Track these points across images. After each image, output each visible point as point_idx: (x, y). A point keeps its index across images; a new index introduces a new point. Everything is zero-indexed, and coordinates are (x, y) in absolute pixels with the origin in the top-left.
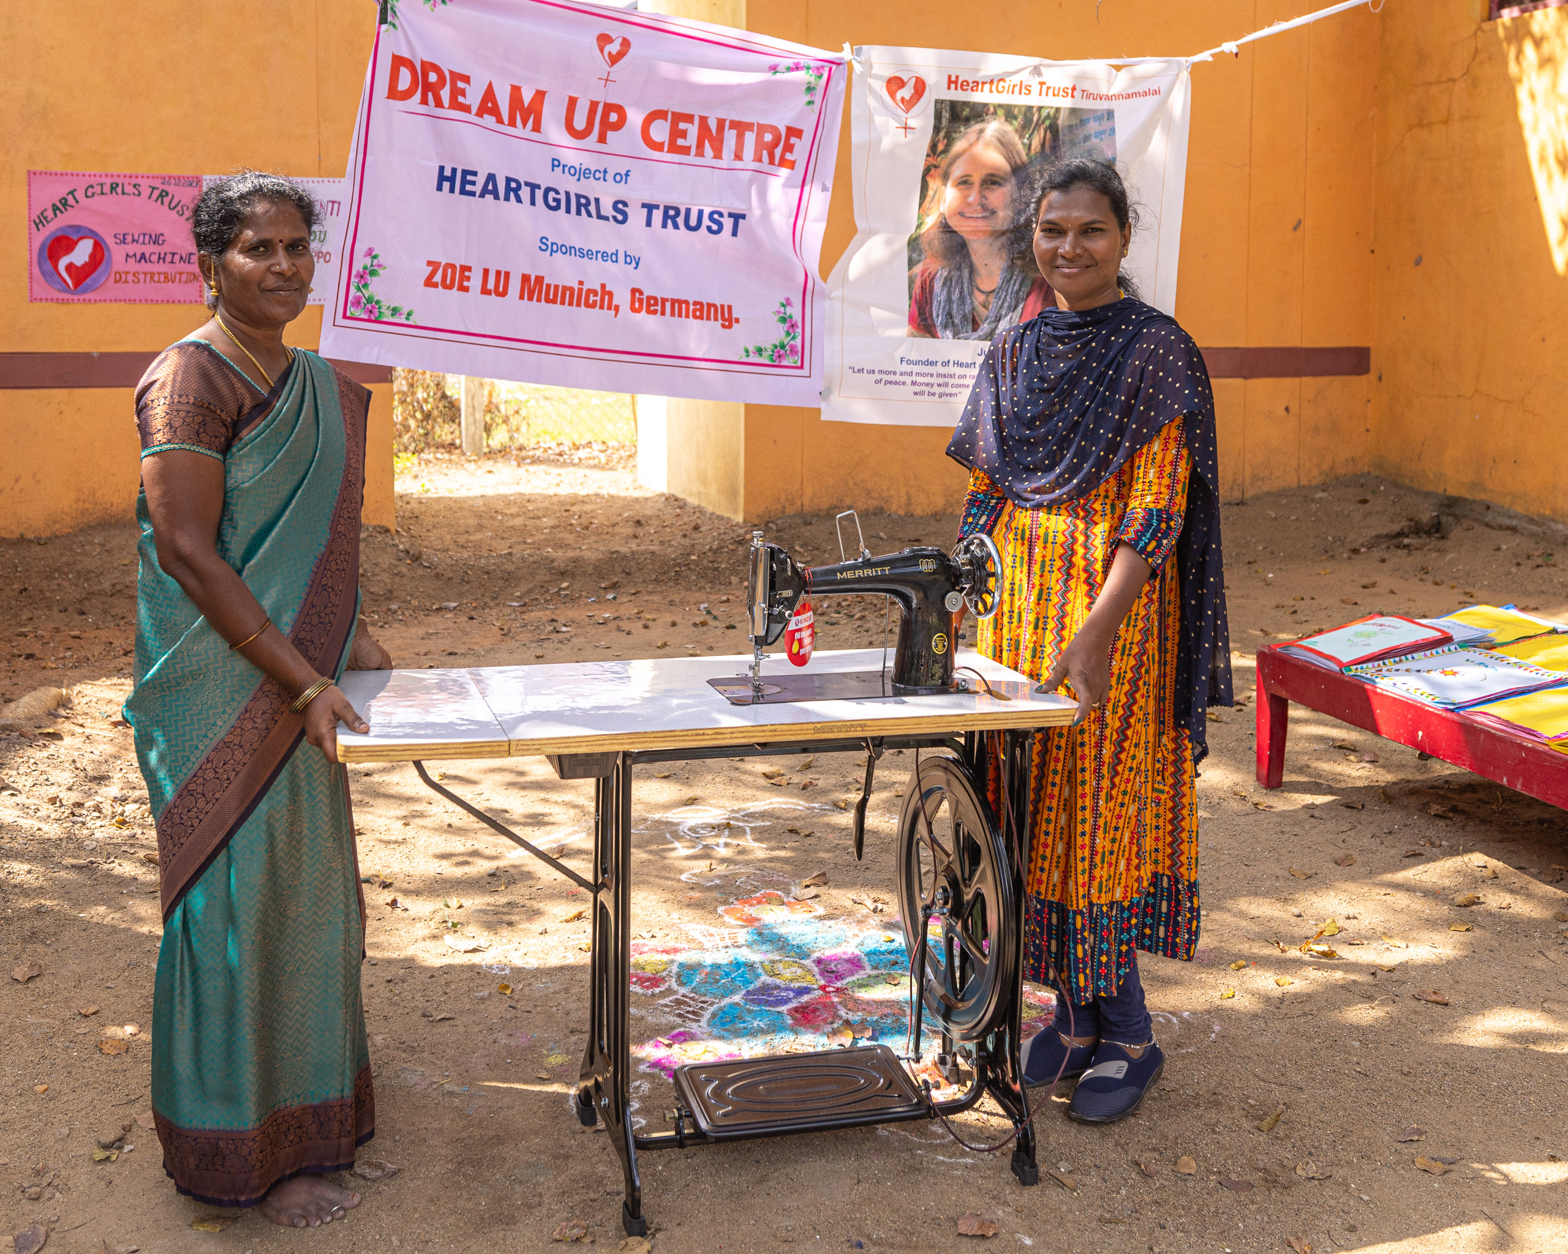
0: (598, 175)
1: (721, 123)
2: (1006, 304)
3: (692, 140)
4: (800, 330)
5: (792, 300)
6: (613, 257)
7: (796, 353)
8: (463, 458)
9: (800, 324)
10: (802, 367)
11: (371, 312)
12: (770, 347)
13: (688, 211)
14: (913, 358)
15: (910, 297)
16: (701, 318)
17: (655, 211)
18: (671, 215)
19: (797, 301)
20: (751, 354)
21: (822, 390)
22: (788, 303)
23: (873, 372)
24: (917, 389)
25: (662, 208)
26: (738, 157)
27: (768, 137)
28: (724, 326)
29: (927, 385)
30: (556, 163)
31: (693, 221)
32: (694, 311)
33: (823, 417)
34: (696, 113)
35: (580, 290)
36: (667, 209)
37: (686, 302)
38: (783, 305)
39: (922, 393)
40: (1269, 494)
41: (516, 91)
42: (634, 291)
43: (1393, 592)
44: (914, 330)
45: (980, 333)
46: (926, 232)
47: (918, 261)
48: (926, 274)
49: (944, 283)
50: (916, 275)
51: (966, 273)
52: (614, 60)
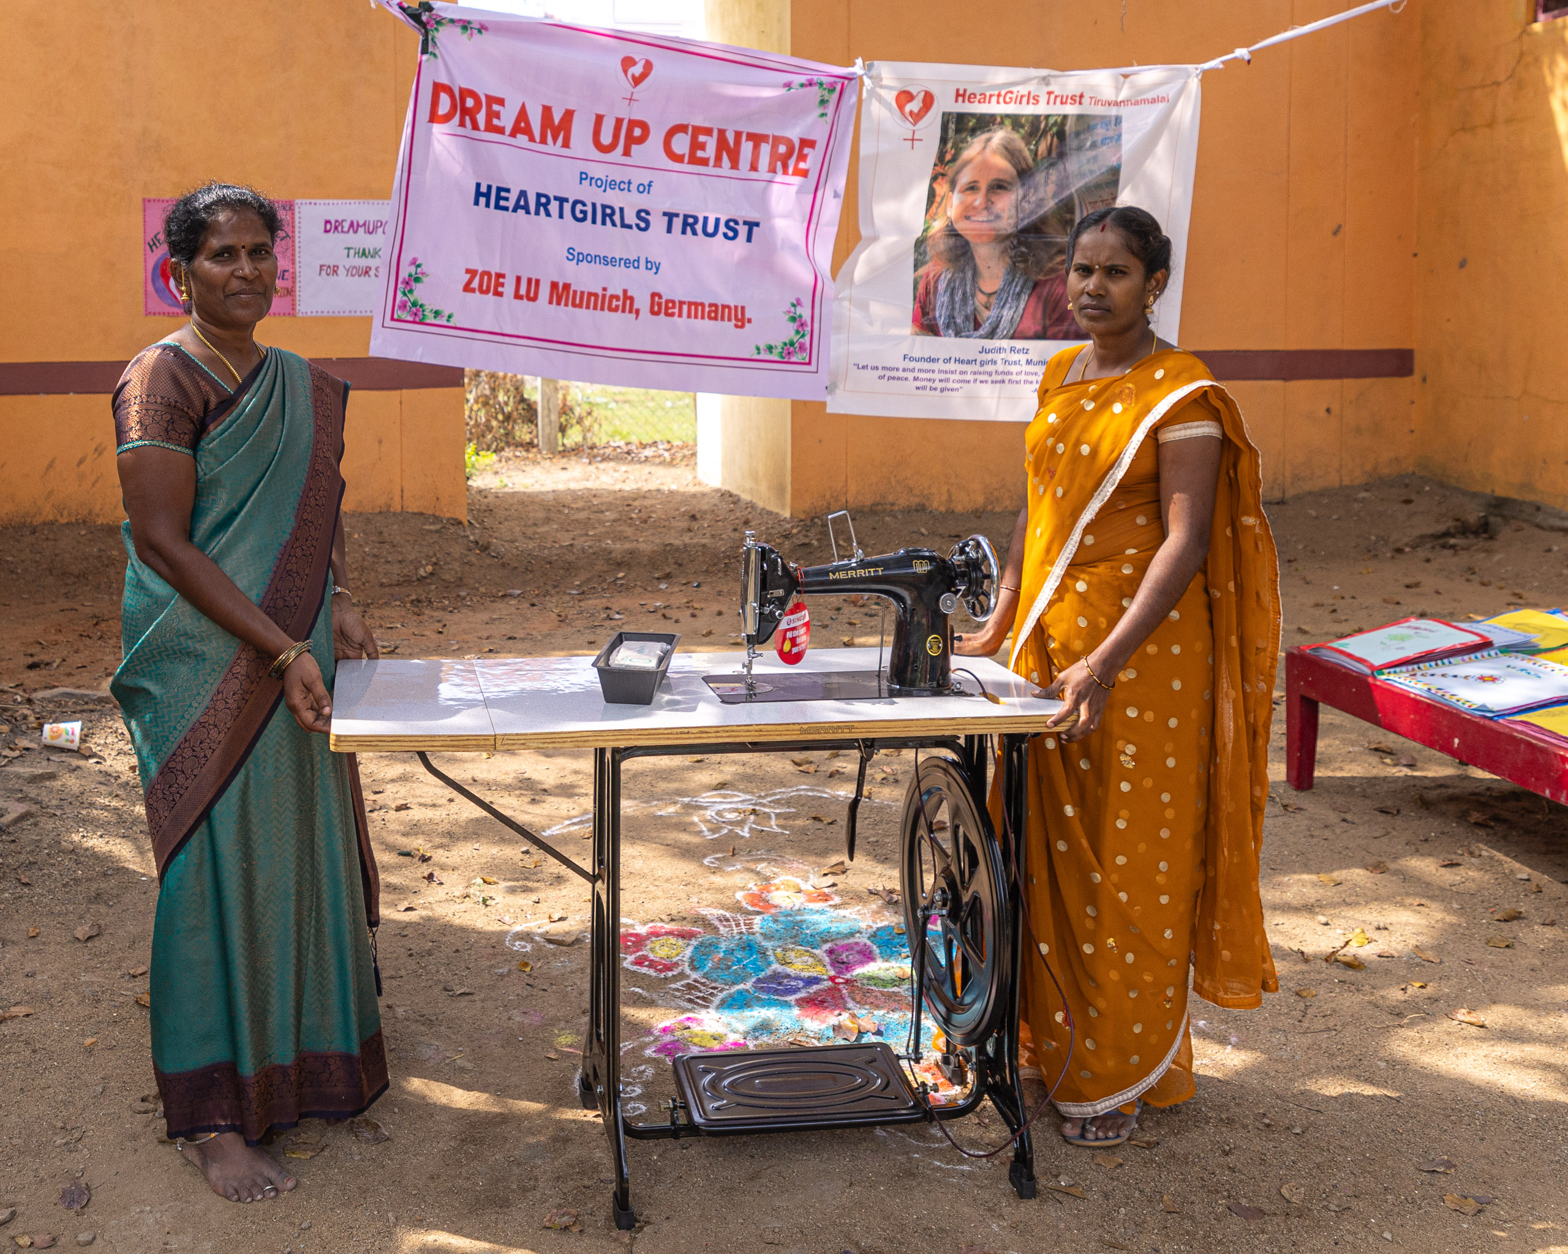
0: (622, 186)
1: (738, 135)
2: (1010, 305)
3: (710, 152)
4: (809, 329)
5: (803, 300)
6: (634, 264)
7: (805, 350)
8: (539, 456)
9: (809, 323)
10: (809, 363)
11: (416, 314)
12: (780, 345)
13: (706, 219)
14: (916, 354)
15: (915, 299)
16: (716, 318)
17: (675, 219)
18: (689, 224)
19: (807, 301)
20: (762, 352)
21: (828, 384)
22: (798, 303)
23: (877, 368)
24: (919, 384)
25: (681, 217)
26: (754, 168)
27: (782, 149)
28: (736, 326)
29: (929, 380)
30: (584, 176)
31: (710, 229)
32: (709, 312)
33: (829, 410)
34: (716, 126)
35: (604, 296)
36: (686, 217)
37: (702, 305)
38: (794, 305)
39: (924, 388)
40: (1310, 493)
41: (547, 111)
42: (653, 295)
43: (1438, 593)
44: (917, 329)
45: (981, 332)
46: (933, 236)
47: (924, 263)
48: (931, 275)
49: (948, 285)
50: (921, 277)
51: (969, 275)
52: (637, 81)
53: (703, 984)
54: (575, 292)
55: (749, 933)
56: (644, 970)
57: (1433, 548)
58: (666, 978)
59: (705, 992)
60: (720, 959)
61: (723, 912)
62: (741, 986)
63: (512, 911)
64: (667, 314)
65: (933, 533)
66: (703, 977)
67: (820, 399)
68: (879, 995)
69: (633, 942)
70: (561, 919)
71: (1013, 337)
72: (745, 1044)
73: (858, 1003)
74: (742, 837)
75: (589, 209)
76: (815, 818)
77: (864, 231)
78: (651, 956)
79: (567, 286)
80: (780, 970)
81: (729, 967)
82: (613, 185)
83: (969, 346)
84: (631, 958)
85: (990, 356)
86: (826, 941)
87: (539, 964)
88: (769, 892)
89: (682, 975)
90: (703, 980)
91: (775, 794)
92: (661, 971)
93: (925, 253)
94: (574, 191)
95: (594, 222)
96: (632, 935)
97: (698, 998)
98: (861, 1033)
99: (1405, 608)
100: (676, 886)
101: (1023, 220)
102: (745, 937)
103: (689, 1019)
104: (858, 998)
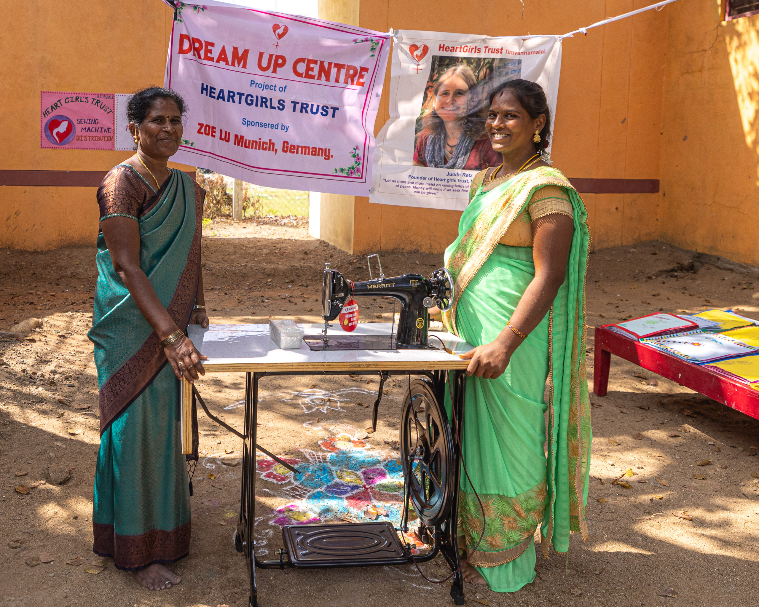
0: (272, 88)
1: (330, 64)
2: (461, 152)
3: (316, 72)
4: (362, 161)
5: (359, 146)
6: (276, 126)
7: (360, 171)
8: (233, 221)
9: (362, 158)
10: (361, 178)
12: (347, 168)
13: (312, 105)
14: (415, 175)
15: (415, 148)
16: (315, 155)
17: (297, 105)
18: (304, 108)
19: (361, 148)
20: (338, 172)
21: (370, 189)
22: (357, 148)
23: (395, 181)
24: (416, 190)
25: (300, 104)
26: (337, 81)
27: (351, 72)
28: (325, 159)
29: (421, 188)
30: (253, 82)
31: (315, 110)
32: (312, 152)
33: (370, 201)
34: (319, 60)
35: (260, 142)
36: (303, 104)
37: (309, 148)
38: (355, 149)
39: (419, 192)
40: (607, 249)
41: (235, 49)
42: (284, 142)
43: (668, 299)
44: (416, 163)
45: (448, 165)
46: (425, 117)
47: (420, 131)
48: (424, 136)
49: (432, 141)
50: (419, 137)
51: (443, 136)
52: (280, 36)
53: (300, 488)
54: (246, 140)
55: (324, 462)
56: (271, 480)
57: (666, 277)
58: (281, 484)
59: (301, 492)
60: (309, 475)
61: (312, 451)
62: (319, 490)
63: (207, 448)
64: (291, 152)
65: (422, 264)
66: (300, 484)
67: (367, 196)
68: (388, 496)
69: (266, 465)
70: (232, 452)
71: (464, 169)
72: (319, 520)
73: (377, 500)
74: (323, 413)
75: (254, 99)
76: (359, 404)
77: (391, 114)
78: (275, 473)
79: (242, 137)
80: (339, 482)
81: (313, 480)
82: (267, 87)
83: (442, 172)
84: (265, 474)
85: (452, 178)
86: (362, 468)
87: (219, 476)
88: (335, 441)
89: (290, 483)
90: (300, 486)
91: (340, 391)
92: (279, 481)
93: (421, 125)
94: (247, 90)
95: (257, 105)
96: (266, 461)
97: (297, 495)
98: (378, 516)
99: (652, 306)
100: (289, 437)
101: (470, 110)
102: (322, 464)
103: (292, 505)
104: (377, 497)
